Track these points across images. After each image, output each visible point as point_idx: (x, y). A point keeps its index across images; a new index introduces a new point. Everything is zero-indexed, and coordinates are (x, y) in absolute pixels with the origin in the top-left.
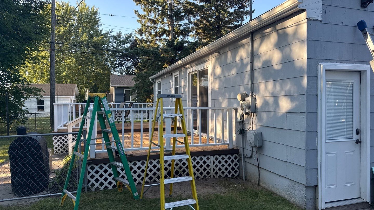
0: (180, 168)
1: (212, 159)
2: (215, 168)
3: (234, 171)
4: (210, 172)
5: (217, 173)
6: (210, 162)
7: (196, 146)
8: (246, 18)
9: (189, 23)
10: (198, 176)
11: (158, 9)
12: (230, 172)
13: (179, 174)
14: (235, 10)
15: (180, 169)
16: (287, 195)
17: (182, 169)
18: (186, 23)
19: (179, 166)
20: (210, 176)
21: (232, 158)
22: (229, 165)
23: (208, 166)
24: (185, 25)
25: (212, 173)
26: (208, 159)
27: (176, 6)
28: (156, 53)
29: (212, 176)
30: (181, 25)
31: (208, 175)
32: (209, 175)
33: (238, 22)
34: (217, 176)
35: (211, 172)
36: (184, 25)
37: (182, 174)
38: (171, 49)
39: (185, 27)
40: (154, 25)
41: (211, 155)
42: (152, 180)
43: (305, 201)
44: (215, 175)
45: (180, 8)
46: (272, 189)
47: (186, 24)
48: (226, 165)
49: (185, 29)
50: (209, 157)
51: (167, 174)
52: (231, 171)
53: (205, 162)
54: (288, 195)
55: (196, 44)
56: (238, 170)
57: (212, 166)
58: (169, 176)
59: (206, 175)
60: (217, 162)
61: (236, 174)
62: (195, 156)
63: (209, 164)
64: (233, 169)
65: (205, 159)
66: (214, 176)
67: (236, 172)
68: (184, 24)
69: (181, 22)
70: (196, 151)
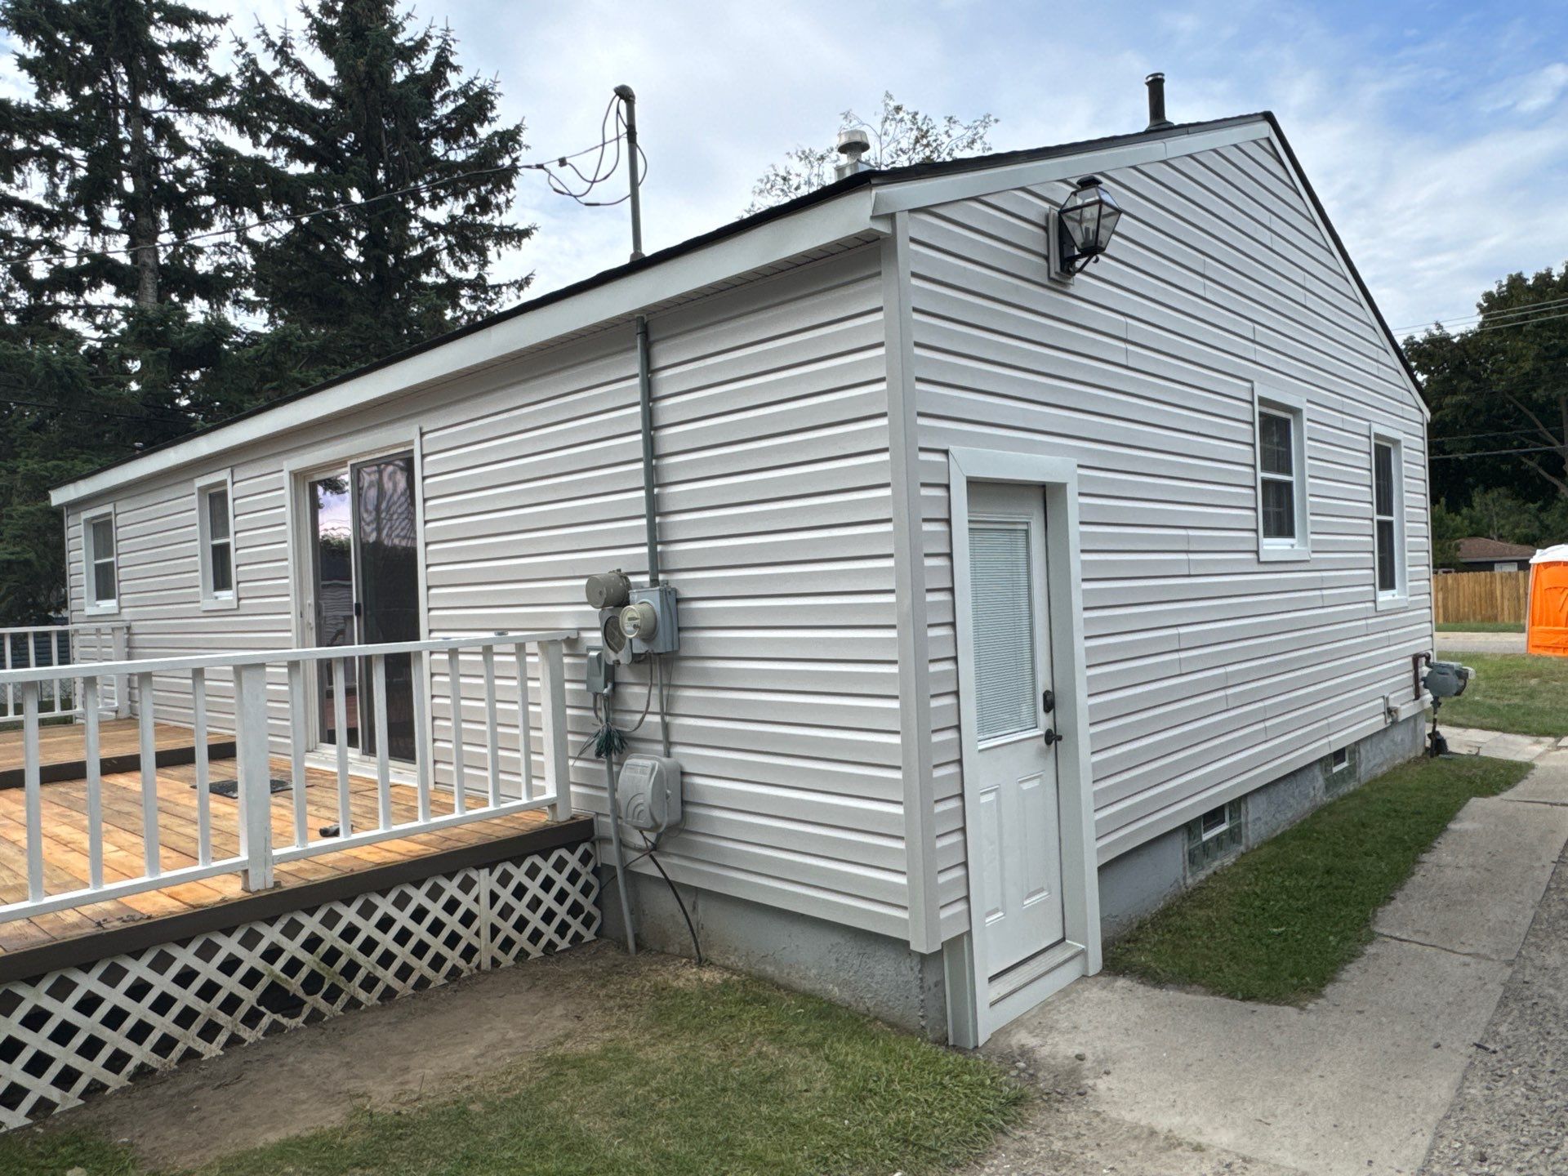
0: (332, 956)
1: (485, 881)
2: (499, 922)
3: (582, 917)
4: (477, 946)
5: (508, 944)
6: (477, 900)
7: (404, 835)
8: (499, 255)
9: (239, 245)
10: (422, 978)
11: (69, 159)
12: (563, 929)
13: (326, 987)
14: (453, 218)
15: (331, 965)
16: (838, 985)
17: (342, 962)
18: (226, 244)
19: (322, 949)
20: (478, 967)
21: (573, 861)
22: (561, 897)
23: (468, 919)
24: (223, 253)
25: (487, 949)
26: (467, 885)
27: (169, 161)
28: (69, 371)
29: (486, 965)
30: (200, 251)
31: (468, 962)
32: (475, 960)
33: (465, 267)
34: (507, 960)
35: (483, 943)
36: (215, 253)
37: (342, 986)
38: (159, 355)
39: (224, 260)
40: (46, 235)
41: (478, 868)
42: (176, 1054)
43: (922, 997)
44: (500, 955)
45: (189, 172)
46: (770, 969)
47: (222, 248)
48: (548, 900)
49: (220, 269)
50: (473, 874)
51: (259, 1002)
52: (569, 919)
53: (452, 906)
54: (845, 984)
55: (291, 343)
56: (595, 912)
57: (486, 915)
58: (268, 1013)
59: (462, 963)
60: (506, 895)
61: (588, 929)
62: (402, 883)
63: (475, 908)
64: (575, 910)
65: (451, 888)
66: (495, 962)
67: (587, 923)
68: (215, 245)
69: (199, 238)
70: (406, 859)
